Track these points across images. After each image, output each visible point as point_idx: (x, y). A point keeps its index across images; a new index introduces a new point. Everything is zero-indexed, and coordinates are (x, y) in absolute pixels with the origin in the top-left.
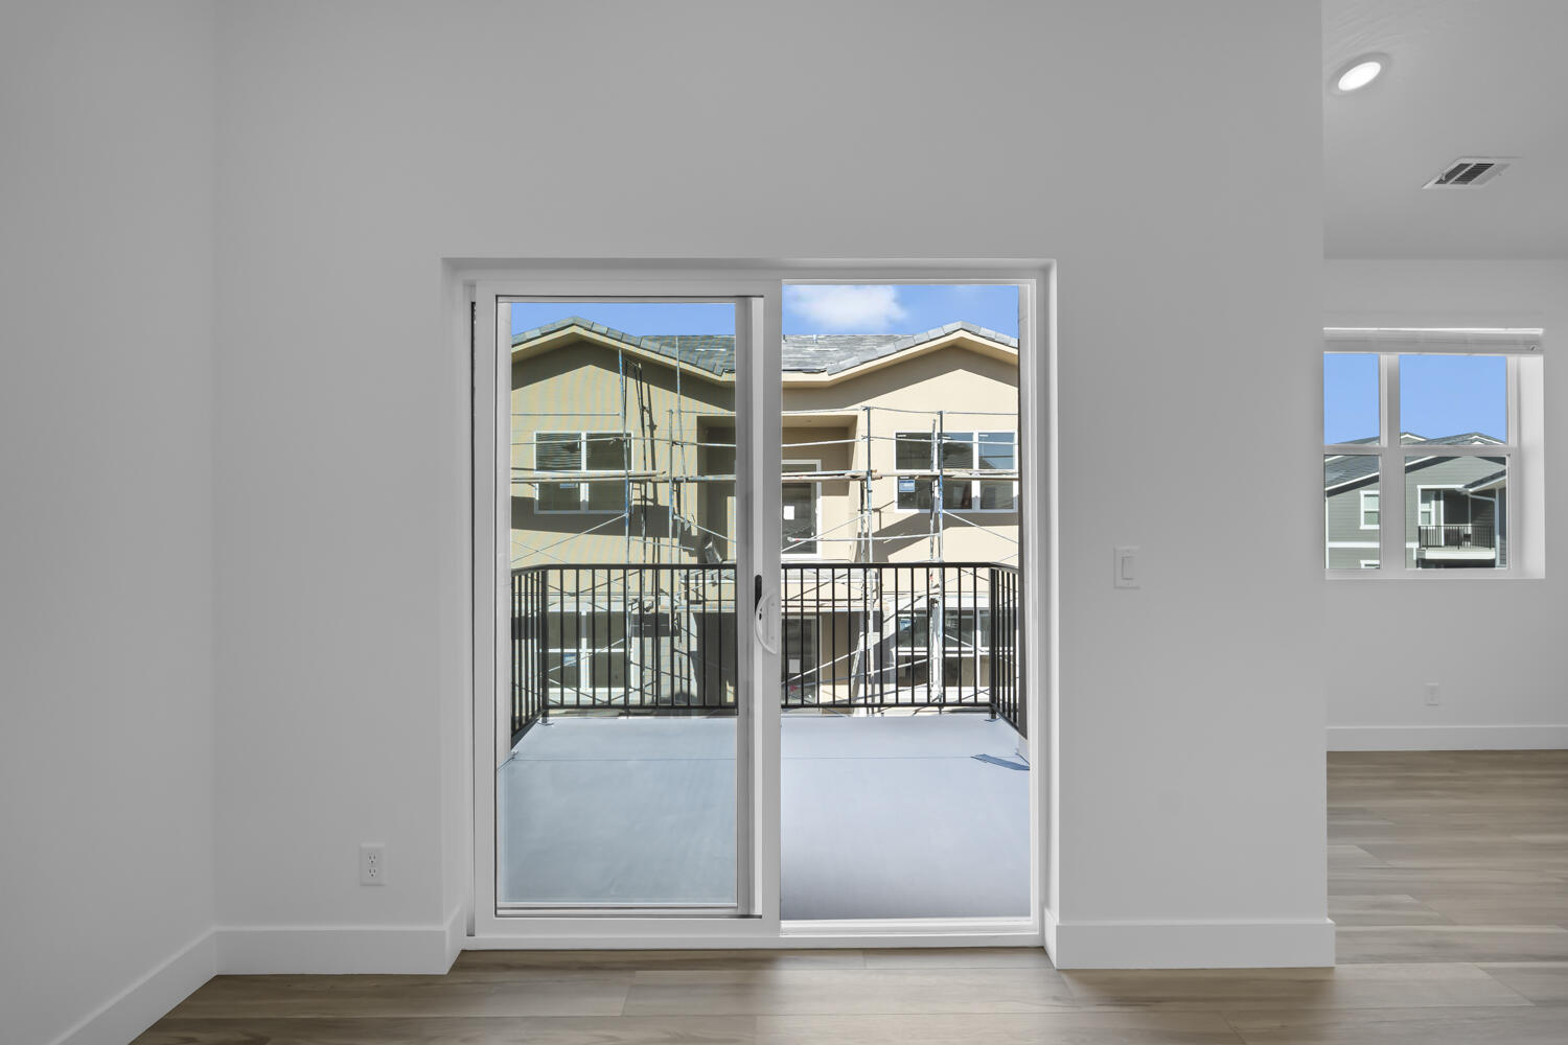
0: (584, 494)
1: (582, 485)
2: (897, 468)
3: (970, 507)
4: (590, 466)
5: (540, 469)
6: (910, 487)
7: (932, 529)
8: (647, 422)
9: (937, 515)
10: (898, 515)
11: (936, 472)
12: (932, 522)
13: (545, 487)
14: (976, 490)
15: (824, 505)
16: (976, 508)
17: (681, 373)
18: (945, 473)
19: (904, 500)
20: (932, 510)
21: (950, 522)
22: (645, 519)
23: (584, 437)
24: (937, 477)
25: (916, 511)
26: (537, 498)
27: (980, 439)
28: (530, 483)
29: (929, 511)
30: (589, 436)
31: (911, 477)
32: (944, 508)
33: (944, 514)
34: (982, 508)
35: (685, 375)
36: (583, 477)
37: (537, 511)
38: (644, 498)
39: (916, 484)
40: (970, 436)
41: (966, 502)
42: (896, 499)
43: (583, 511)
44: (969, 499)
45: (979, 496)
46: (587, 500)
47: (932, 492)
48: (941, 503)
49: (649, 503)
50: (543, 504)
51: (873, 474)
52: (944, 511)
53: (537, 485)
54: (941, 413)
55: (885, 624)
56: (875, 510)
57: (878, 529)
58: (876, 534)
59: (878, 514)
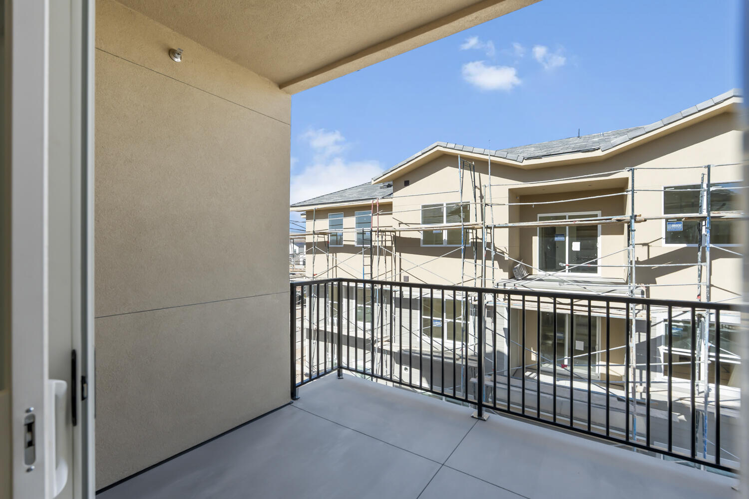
0: (445, 237)
1: (444, 231)
2: (665, 214)
4: (447, 222)
5: (424, 223)
6: (679, 227)
7: (699, 260)
8: (478, 194)
9: (704, 248)
10: (664, 248)
11: (705, 214)
12: (700, 254)
13: (427, 233)
15: (604, 243)
17: (491, 163)
18: (712, 215)
19: (672, 237)
20: (700, 244)
21: (716, 255)
22: (476, 249)
23: (445, 205)
24: (704, 218)
25: (684, 245)
26: (422, 239)
28: (418, 231)
29: (697, 245)
30: (447, 204)
31: (679, 219)
32: (711, 243)
33: (711, 248)
35: (494, 164)
36: (445, 226)
37: (422, 245)
38: (477, 238)
39: (684, 226)
42: (664, 236)
43: (445, 245)
46: (446, 239)
47: (700, 230)
48: (708, 239)
49: (478, 240)
50: (425, 242)
51: (637, 218)
52: (711, 245)
53: (422, 232)
54: (709, 167)
55: (652, 328)
56: (644, 245)
57: (646, 258)
58: (644, 263)
59: (646, 247)
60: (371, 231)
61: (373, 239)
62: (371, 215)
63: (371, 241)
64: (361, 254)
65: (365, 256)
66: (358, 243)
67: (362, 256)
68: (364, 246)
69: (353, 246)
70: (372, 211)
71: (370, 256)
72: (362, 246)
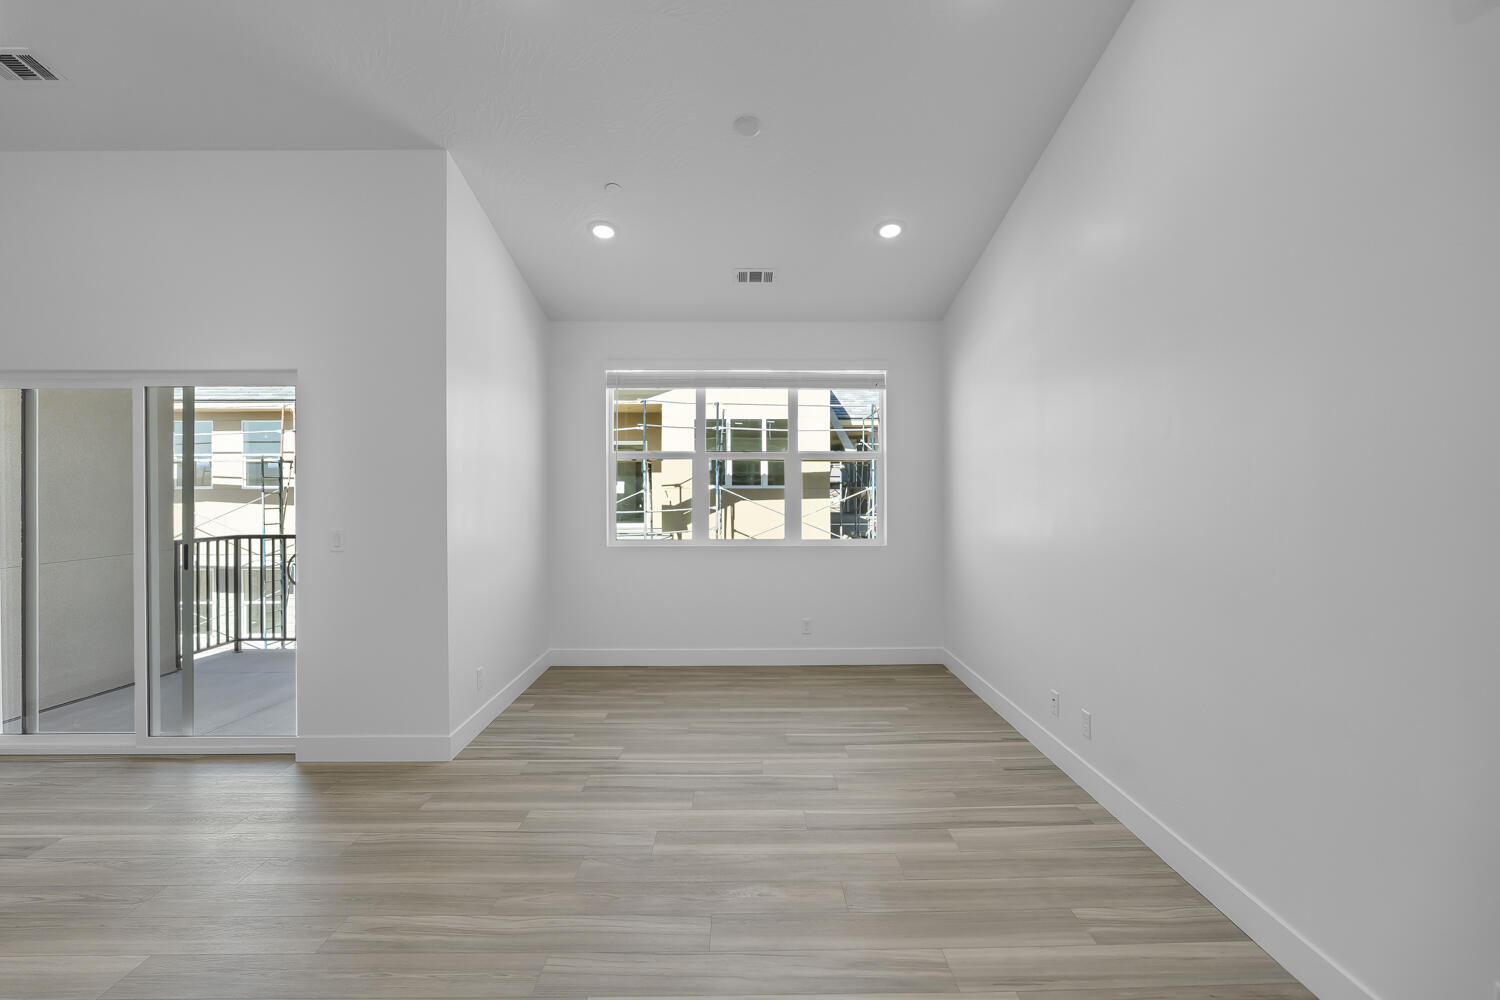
3: (759, 483)
14: (764, 469)
16: (765, 484)
27: (768, 425)
34: (769, 484)
40: (757, 423)
41: (757, 480)
44: (758, 477)
45: (767, 473)
54: (718, 404)
56: (676, 486)
57: (678, 502)
58: (677, 507)
59: (678, 488)
60: (281, 462)
61: (284, 475)
62: (280, 431)
63: (281, 479)
64: (259, 502)
65: (267, 506)
66: (251, 481)
67: (261, 506)
68: (266, 487)
69: (239, 488)
70: (282, 421)
71: (278, 506)
72: (260, 487)
